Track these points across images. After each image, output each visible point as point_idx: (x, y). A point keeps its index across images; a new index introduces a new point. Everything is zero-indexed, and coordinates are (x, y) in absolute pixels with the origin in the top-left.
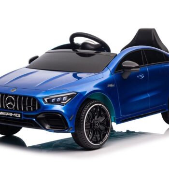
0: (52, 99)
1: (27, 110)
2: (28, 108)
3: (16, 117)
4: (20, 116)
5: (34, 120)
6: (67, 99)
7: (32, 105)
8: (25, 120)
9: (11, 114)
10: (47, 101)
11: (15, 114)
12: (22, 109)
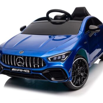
0: (53, 58)
1: (34, 67)
2: (35, 65)
3: (25, 72)
4: (29, 72)
5: (41, 74)
6: (65, 57)
7: (38, 63)
8: (33, 75)
9: (21, 70)
10: (50, 60)
11: (25, 70)
12: (31, 67)
